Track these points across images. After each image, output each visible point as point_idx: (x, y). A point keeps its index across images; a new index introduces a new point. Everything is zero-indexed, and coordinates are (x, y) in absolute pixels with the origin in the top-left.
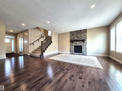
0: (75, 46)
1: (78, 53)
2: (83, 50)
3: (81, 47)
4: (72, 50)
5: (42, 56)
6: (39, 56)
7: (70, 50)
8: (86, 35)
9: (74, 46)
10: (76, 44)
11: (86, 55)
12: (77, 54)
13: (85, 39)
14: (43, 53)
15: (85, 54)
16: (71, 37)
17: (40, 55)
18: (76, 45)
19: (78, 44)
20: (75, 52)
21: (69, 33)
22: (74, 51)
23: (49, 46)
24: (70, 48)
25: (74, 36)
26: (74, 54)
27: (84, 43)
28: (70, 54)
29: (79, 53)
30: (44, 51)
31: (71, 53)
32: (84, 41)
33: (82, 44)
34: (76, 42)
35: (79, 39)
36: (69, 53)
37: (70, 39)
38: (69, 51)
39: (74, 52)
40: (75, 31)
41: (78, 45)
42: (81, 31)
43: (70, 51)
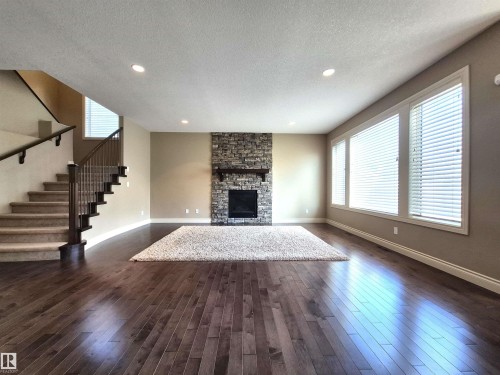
0: (232, 193)
1: (242, 220)
2: (260, 207)
3: (254, 194)
4: (221, 207)
5: (75, 252)
6: (57, 256)
7: (213, 207)
8: (271, 155)
9: (227, 193)
10: (235, 184)
11: (271, 225)
12: (241, 224)
13: (265, 167)
14: (80, 231)
15: (267, 220)
16: (214, 153)
17: (61, 249)
18: (237, 188)
19: (244, 183)
20: (231, 215)
21: (209, 137)
22: (227, 213)
23: (109, 191)
24: (212, 200)
25: (228, 152)
26: (228, 224)
27: (264, 180)
28: (212, 224)
29: (248, 220)
30: (85, 219)
31: (215, 221)
32: (263, 174)
33: (258, 184)
34: (235, 176)
35: (248, 167)
36: (209, 221)
37: (213, 165)
38: (208, 212)
39: (226, 218)
40: (231, 135)
41: (244, 188)
42: (253, 135)
43: (213, 214)
